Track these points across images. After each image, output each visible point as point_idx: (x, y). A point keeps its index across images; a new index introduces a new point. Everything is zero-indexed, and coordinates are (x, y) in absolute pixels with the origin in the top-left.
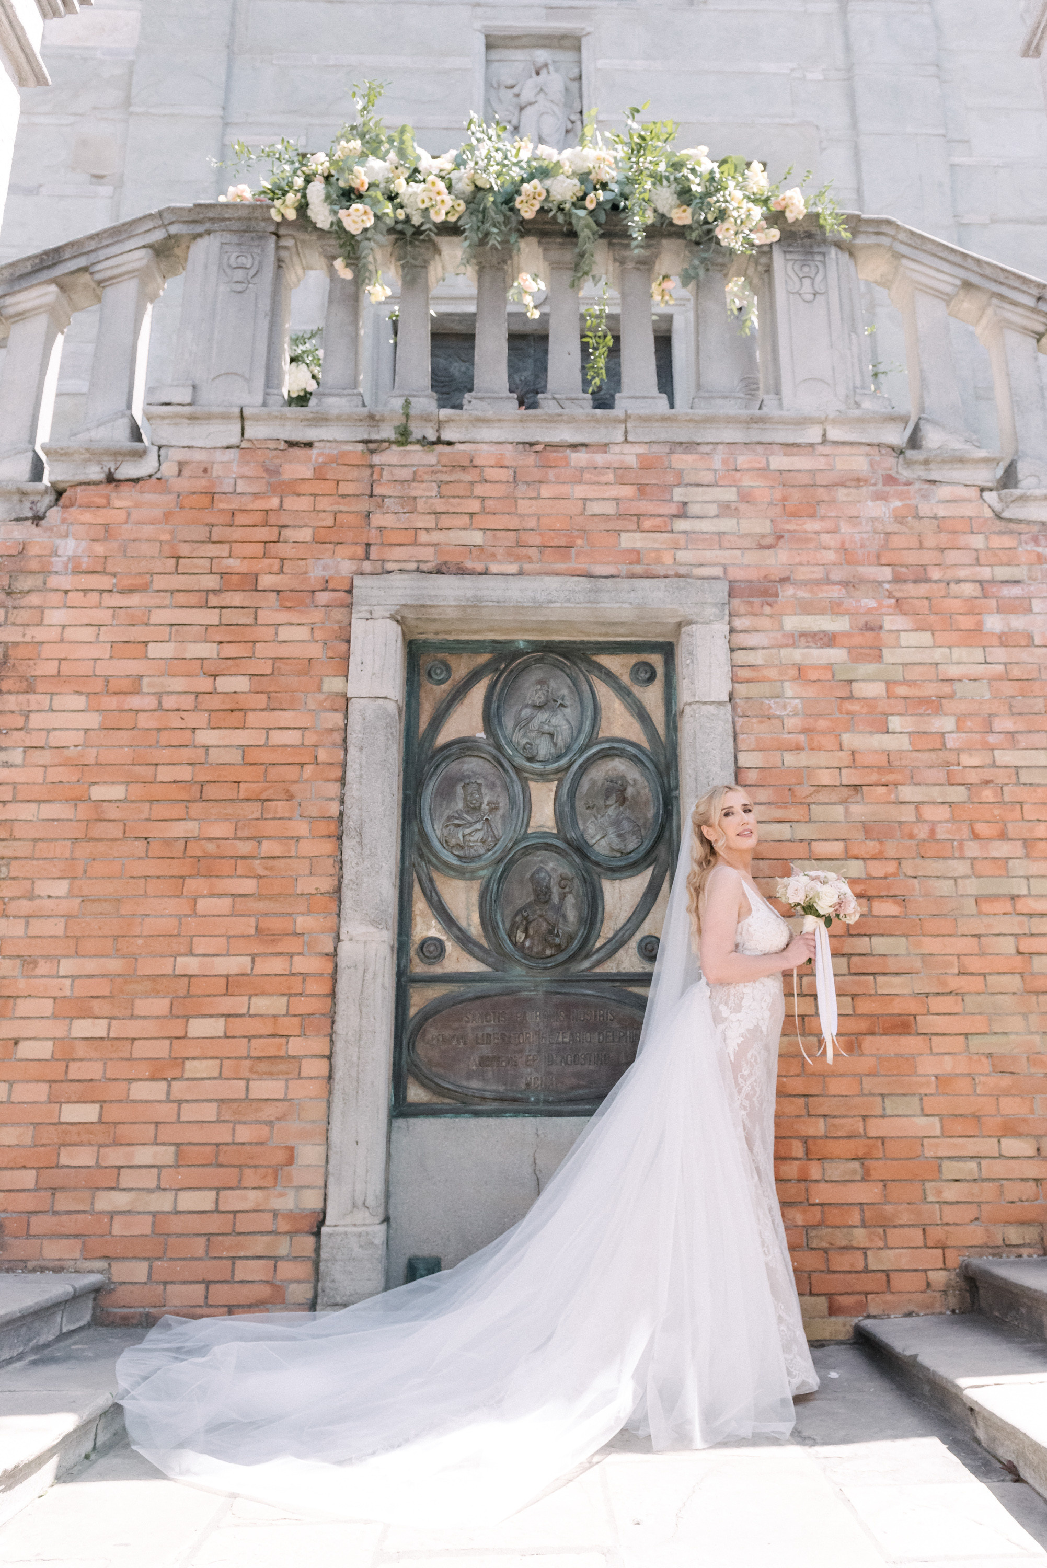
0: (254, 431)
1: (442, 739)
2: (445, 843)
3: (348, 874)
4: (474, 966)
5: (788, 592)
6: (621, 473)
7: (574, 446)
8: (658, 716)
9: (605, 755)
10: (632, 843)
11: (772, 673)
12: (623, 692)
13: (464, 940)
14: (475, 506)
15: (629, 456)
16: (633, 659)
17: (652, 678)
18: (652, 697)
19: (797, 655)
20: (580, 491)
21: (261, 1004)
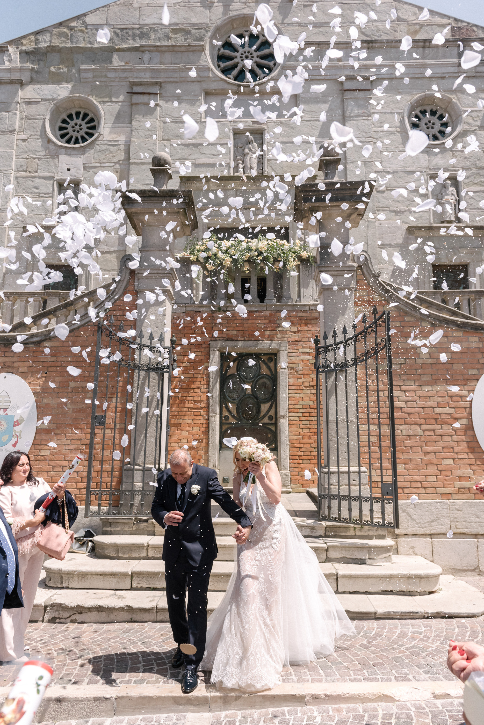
0: (188, 309)
1: (228, 374)
2: (229, 396)
3: (211, 404)
4: (234, 421)
5: (301, 343)
6: (265, 317)
7: (256, 311)
8: (273, 369)
9: (262, 378)
10: (267, 396)
11: (296, 362)
12: (266, 364)
13: (233, 416)
14: (235, 325)
15: (267, 313)
16: (267, 357)
17: (272, 361)
18: (272, 365)
19: (302, 358)
20: (257, 322)
21: (195, 429)
